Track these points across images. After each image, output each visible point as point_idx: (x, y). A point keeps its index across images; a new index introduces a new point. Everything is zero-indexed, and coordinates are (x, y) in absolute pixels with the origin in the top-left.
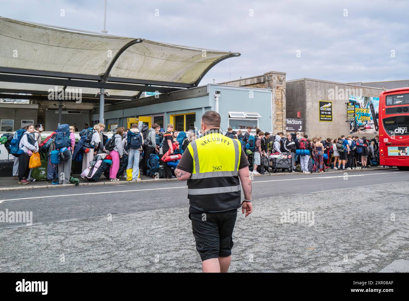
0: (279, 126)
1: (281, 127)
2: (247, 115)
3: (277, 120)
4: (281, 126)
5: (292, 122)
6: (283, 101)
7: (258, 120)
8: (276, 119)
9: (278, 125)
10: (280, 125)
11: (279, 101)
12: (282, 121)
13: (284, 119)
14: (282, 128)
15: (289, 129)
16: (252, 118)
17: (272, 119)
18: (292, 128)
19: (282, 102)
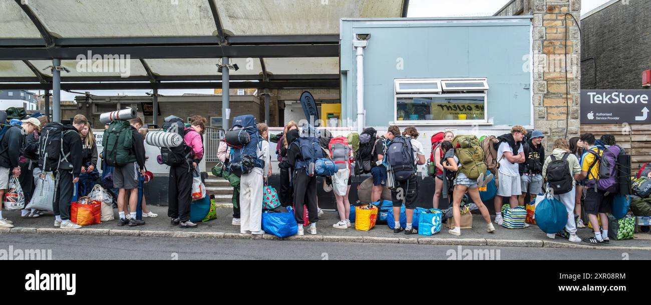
0: (555, 111)
1: (563, 113)
2: (447, 85)
3: (547, 95)
4: (564, 110)
5: (611, 99)
6: (569, 43)
7: (485, 95)
8: (546, 92)
9: (551, 107)
10: (557, 107)
11: (558, 43)
12: (565, 96)
13: (571, 92)
14: (564, 117)
15: (598, 118)
16: (458, 92)
17: (532, 94)
18: (611, 114)
19: (566, 46)
